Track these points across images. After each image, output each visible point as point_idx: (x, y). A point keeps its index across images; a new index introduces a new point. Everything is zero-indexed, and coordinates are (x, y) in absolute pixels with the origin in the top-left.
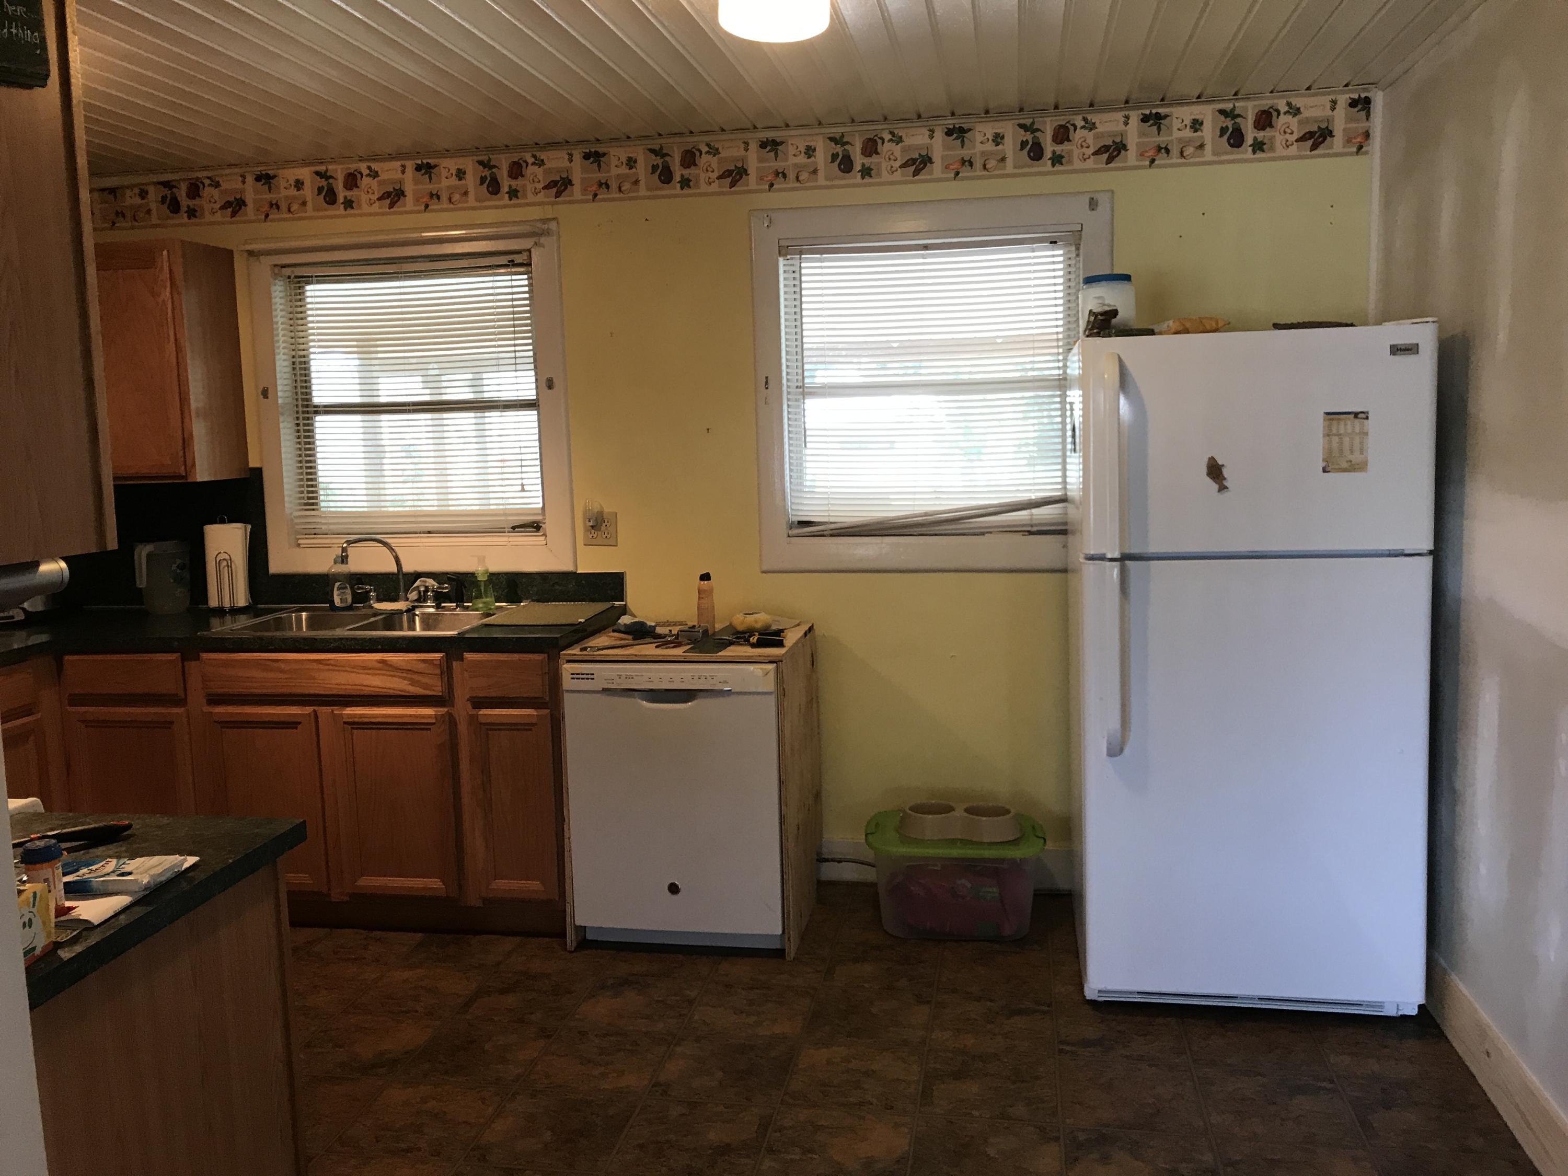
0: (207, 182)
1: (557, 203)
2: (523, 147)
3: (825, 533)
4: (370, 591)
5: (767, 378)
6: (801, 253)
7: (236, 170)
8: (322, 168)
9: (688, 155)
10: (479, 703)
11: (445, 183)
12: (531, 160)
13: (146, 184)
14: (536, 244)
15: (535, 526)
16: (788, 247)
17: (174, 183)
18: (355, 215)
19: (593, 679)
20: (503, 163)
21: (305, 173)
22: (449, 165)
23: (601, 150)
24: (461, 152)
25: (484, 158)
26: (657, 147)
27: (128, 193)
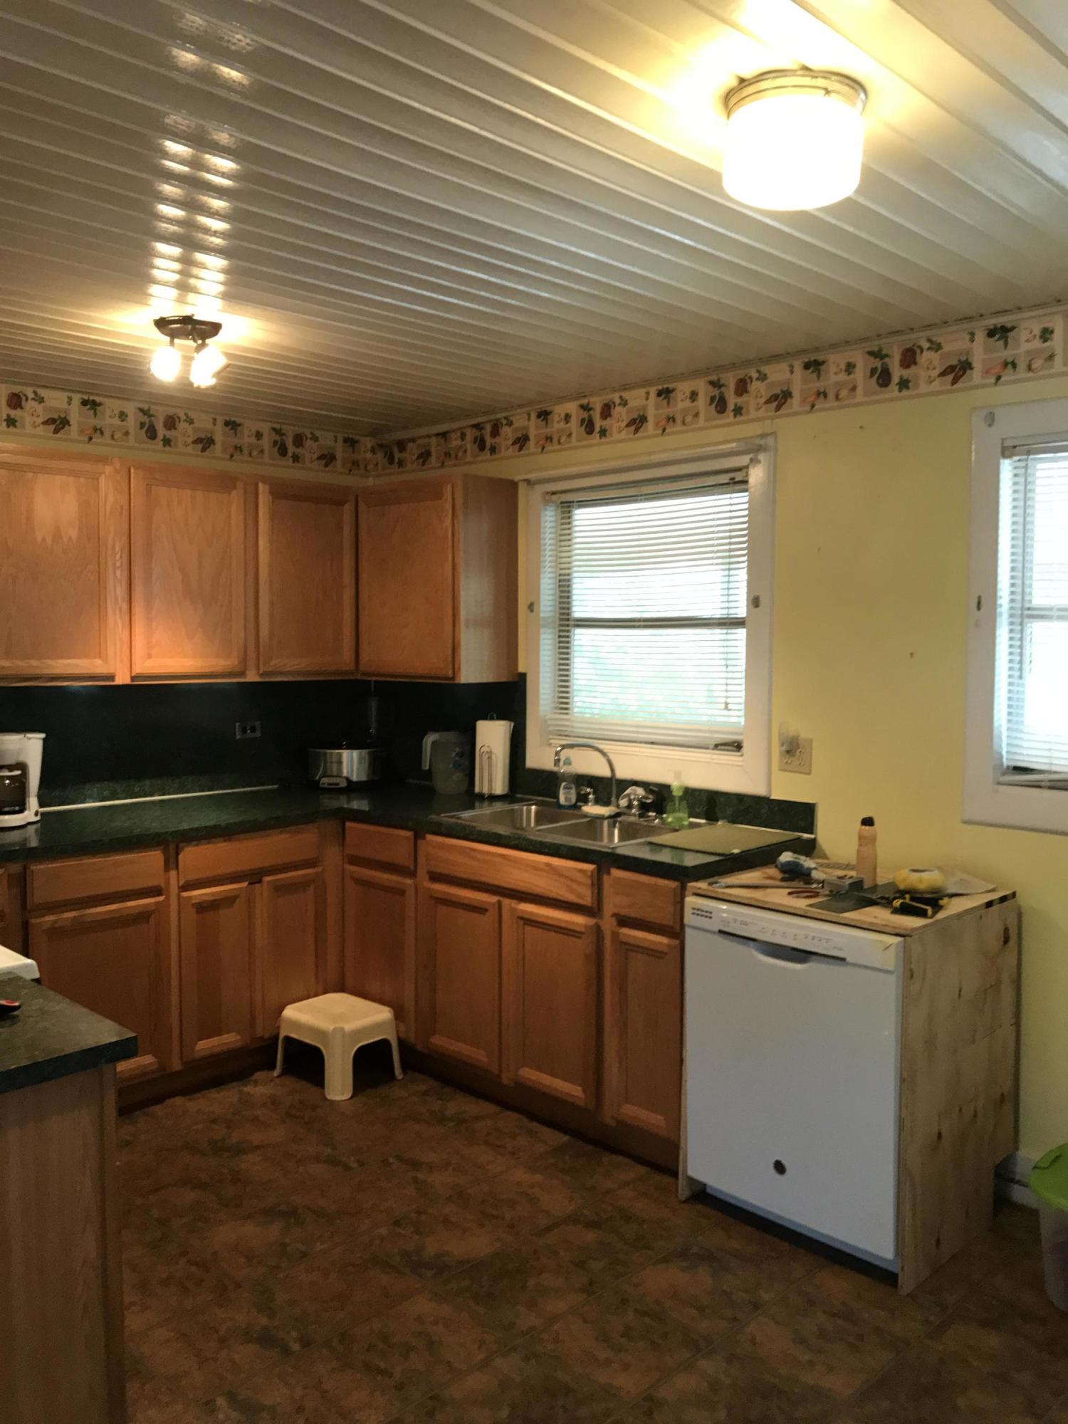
0: (504, 422)
1: (778, 417)
2: (747, 363)
3: (1043, 784)
4: (589, 794)
5: (979, 598)
6: (1029, 453)
7: (524, 410)
8: (584, 401)
9: (909, 354)
10: (623, 921)
11: (681, 405)
12: (755, 375)
13: (464, 428)
14: (752, 460)
15: (738, 746)
16: (1015, 447)
17: (482, 425)
18: (608, 443)
19: (710, 918)
20: (730, 380)
21: (572, 407)
22: (684, 388)
23: (820, 358)
24: (694, 374)
25: (714, 378)
26: (876, 349)
27: (453, 436)
